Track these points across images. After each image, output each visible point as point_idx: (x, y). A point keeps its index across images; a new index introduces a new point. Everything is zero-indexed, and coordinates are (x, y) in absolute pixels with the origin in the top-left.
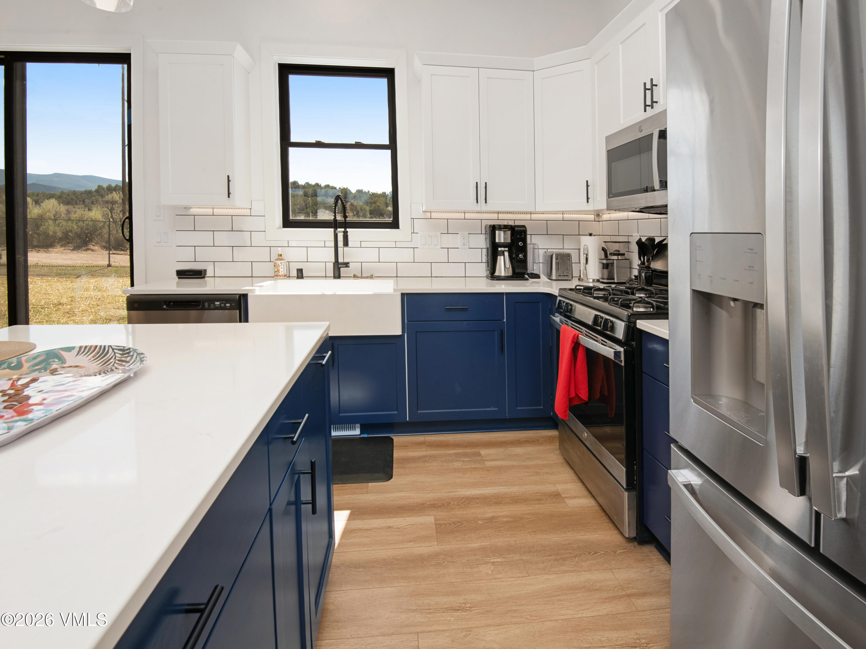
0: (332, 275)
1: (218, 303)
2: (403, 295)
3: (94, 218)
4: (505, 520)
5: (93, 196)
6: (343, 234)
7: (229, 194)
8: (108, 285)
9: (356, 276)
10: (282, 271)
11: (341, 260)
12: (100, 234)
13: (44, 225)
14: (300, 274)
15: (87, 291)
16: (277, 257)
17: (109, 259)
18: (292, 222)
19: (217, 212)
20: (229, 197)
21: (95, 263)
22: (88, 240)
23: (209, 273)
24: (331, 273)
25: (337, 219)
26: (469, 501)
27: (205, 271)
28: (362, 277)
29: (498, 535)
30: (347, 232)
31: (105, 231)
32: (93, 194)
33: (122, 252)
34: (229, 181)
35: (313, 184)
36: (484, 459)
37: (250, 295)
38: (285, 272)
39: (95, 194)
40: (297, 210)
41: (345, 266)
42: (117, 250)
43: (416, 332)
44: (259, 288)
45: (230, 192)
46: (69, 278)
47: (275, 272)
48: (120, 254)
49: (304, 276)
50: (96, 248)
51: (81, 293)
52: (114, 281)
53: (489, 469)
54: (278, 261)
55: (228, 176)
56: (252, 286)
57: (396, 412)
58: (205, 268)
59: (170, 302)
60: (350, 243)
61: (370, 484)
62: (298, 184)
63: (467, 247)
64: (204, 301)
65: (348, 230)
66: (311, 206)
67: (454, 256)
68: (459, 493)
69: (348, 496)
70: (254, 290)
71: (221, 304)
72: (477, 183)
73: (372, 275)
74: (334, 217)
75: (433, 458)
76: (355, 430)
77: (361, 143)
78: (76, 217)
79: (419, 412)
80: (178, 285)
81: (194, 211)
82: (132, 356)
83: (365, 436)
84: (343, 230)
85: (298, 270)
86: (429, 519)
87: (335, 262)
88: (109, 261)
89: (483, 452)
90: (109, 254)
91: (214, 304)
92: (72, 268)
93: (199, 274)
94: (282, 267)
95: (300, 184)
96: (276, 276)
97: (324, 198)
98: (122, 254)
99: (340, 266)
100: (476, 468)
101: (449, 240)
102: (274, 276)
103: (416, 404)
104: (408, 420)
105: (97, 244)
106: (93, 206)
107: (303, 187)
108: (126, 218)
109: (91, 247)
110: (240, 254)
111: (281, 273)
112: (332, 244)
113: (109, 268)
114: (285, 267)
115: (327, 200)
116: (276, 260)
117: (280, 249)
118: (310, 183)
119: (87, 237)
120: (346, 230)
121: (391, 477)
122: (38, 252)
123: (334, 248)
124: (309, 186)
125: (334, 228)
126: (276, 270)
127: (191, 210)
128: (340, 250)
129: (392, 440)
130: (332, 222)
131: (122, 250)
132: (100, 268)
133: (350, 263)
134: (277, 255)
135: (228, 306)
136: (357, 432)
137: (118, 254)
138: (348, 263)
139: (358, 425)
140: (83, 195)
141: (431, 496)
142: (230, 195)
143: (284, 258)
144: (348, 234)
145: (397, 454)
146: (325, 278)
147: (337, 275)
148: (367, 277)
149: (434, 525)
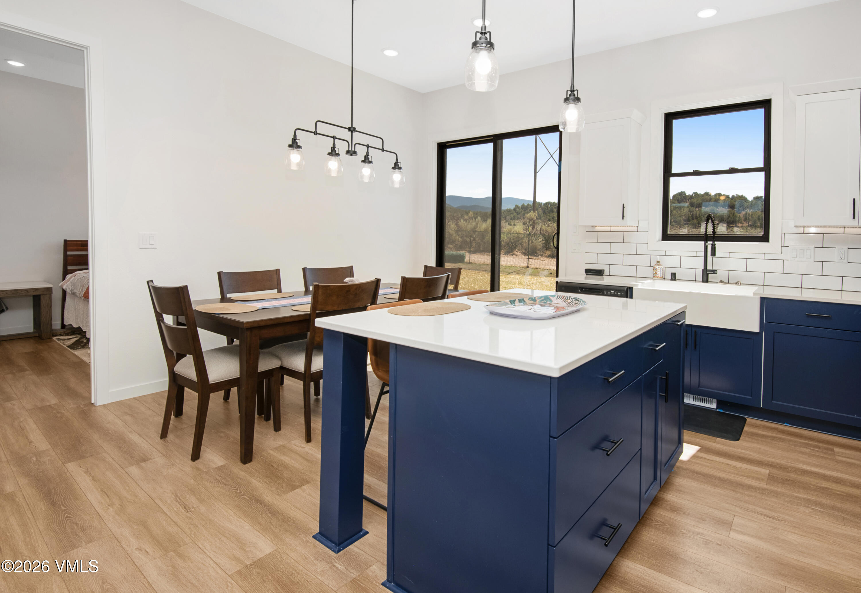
0: (701, 280)
1: (613, 292)
2: (762, 299)
3: (518, 232)
4: (838, 493)
5: (511, 213)
6: (711, 246)
7: (623, 216)
8: (527, 281)
9: (722, 281)
10: (659, 274)
11: (709, 268)
12: (521, 243)
13: (487, 236)
14: (674, 277)
15: (514, 284)
16: (656, 263)
17: (528, 262)
18: (669, 236)
19: (613, 229)
20: (623, 219)
21: (519, 265)
22: (513, 248)
23: (606, 272)
24: (700, 277)
25: (708, 233)
26: (806, 473)
27: (604, 270)
28: (729, 283)
29: (827, 498)
30: (715, 245)
31: (526, 240)
32: (512, 212)
33: (535, 258)
34: (623, 207)
35: (702, 193)
36: (835, 454)
37: (634, 288)
38: (662, 275)
39: (513, 212)
40: (682, 221)
41: (712, 273)
42: (532, 256)
43: (774, 332)
44: (641, 283)
45: (624, 215)
46: (503, 274)
47: (654, 274)
48: (534, 259)
49: (677, 279)
50: (518, 253)
51: (511, 285)
52: (531, 279)
53: (837, 462)
54: (656, 266)
55: (623, 204)
56: (636, 282)
57: (751, 397)
58: (603, 269)
59: (583, 288)
60: (717, 254)
61: (718, 439)
62: (685, 194)
63: (846, 261)
64: (604, 290)
65: (716, 242)
66: (698, 217)
67: (828, 269)
68: (798, 466)
69: (699, 440)
70: (638, 285)
71: (614, 292)
72: (854, 200)
73: (738, 282)
74: (705, 232)
75: (783, 440)
76: (712, 404)
77: (734, 168)
78: (506, 231)
79: (773, 402)
80: (586, 278)
81: (598, 229)
82: (580, 302)
83: (721, 411)
84: (711, 242)
85: (672, 274)
86: (766, 471)
87: (704, 269)
88: (528, 263)
89: (837, 450)
90: (528, 258)
91: (610, 292)
92: (505, 267)
93: (599, 273)
94: (660, 271)
95: (687, 194)
96: (654, 277)
97: (714, 207)
98: (535, 259)
99: (708, 272)
100: (825, 457)
101: (823, 254)
102: (652, 277)
103: (770, 394)
104: (762, 406)
105: (519, 250)
106: (511, 221)
107: (691, 197)
108: (555, 234)
109: (515, 253)
110: (628, 260)
111: (658, 275)
112: (703, 254)
113: (527, 269)
114: (662, 271)
115: (717, 210)
116: (655, 265)
117: (658, 257)
118: (699, 193)
119: (513, 245)
120: (714, 243)
121: (738, 440)
122: (484, 255)
123: (703, 258)
124: (697, 196)
125: (705, 241)
126: (654, 272)
127: (596, 228)
128: (709, 259)
129: (746, 420)
130: (703, 236)
131: (535, 256)
132: (522, 268)
133: (718, 271)
134: (656, 262)
135: (619, 294)
136: (714, 406)
137: (533, 259)
138: (716, 270)
139: (715, 400)
140: (505, 213)
141: (771, 460)
142: (624, 218)
143: (661, 264)
144: (716, 246)
145: (746, 428)
146: (695, 282)
147: (705, 279)
148: (733, 284)
149: (768, 475)
